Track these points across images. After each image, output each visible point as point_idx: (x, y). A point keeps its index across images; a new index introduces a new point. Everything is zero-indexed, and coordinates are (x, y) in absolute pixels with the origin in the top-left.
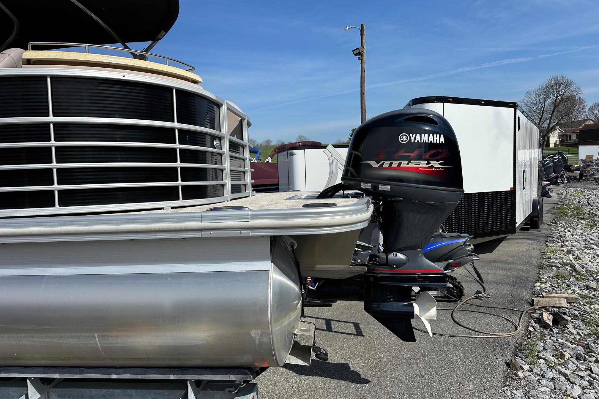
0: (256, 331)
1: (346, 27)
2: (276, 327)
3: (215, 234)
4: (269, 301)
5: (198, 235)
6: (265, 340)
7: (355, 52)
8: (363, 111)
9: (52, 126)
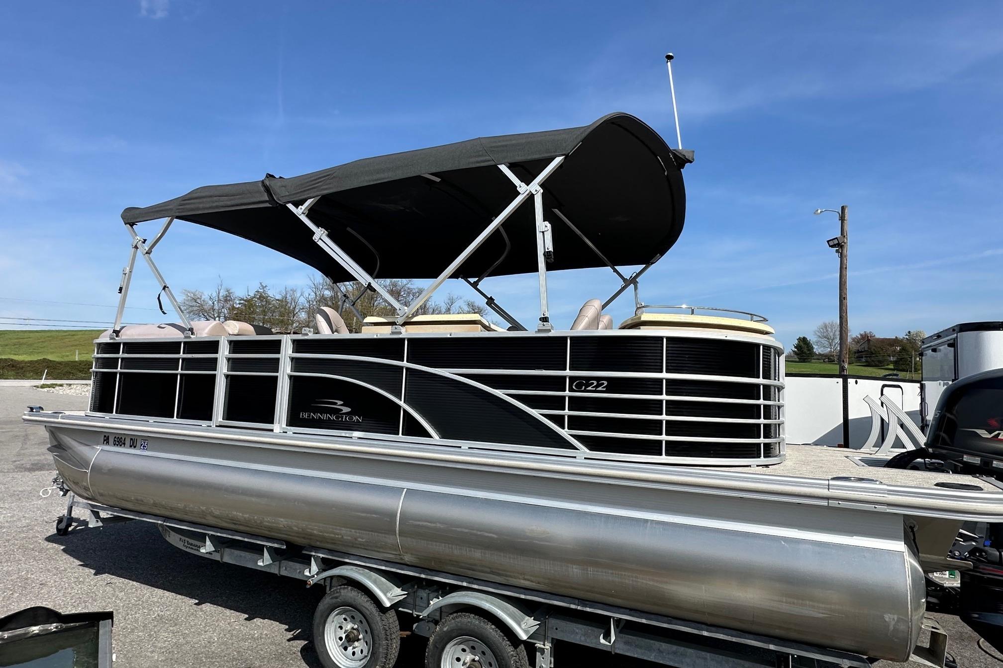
0: (892, 616)
1: (817, 210)
2: (915, 616)
3: (843, 504)
4: (908, 586)
5: (824, 503)
6: (902, 627)
7: (831, 243)
8: (844, 323)
9: (664, 381)
